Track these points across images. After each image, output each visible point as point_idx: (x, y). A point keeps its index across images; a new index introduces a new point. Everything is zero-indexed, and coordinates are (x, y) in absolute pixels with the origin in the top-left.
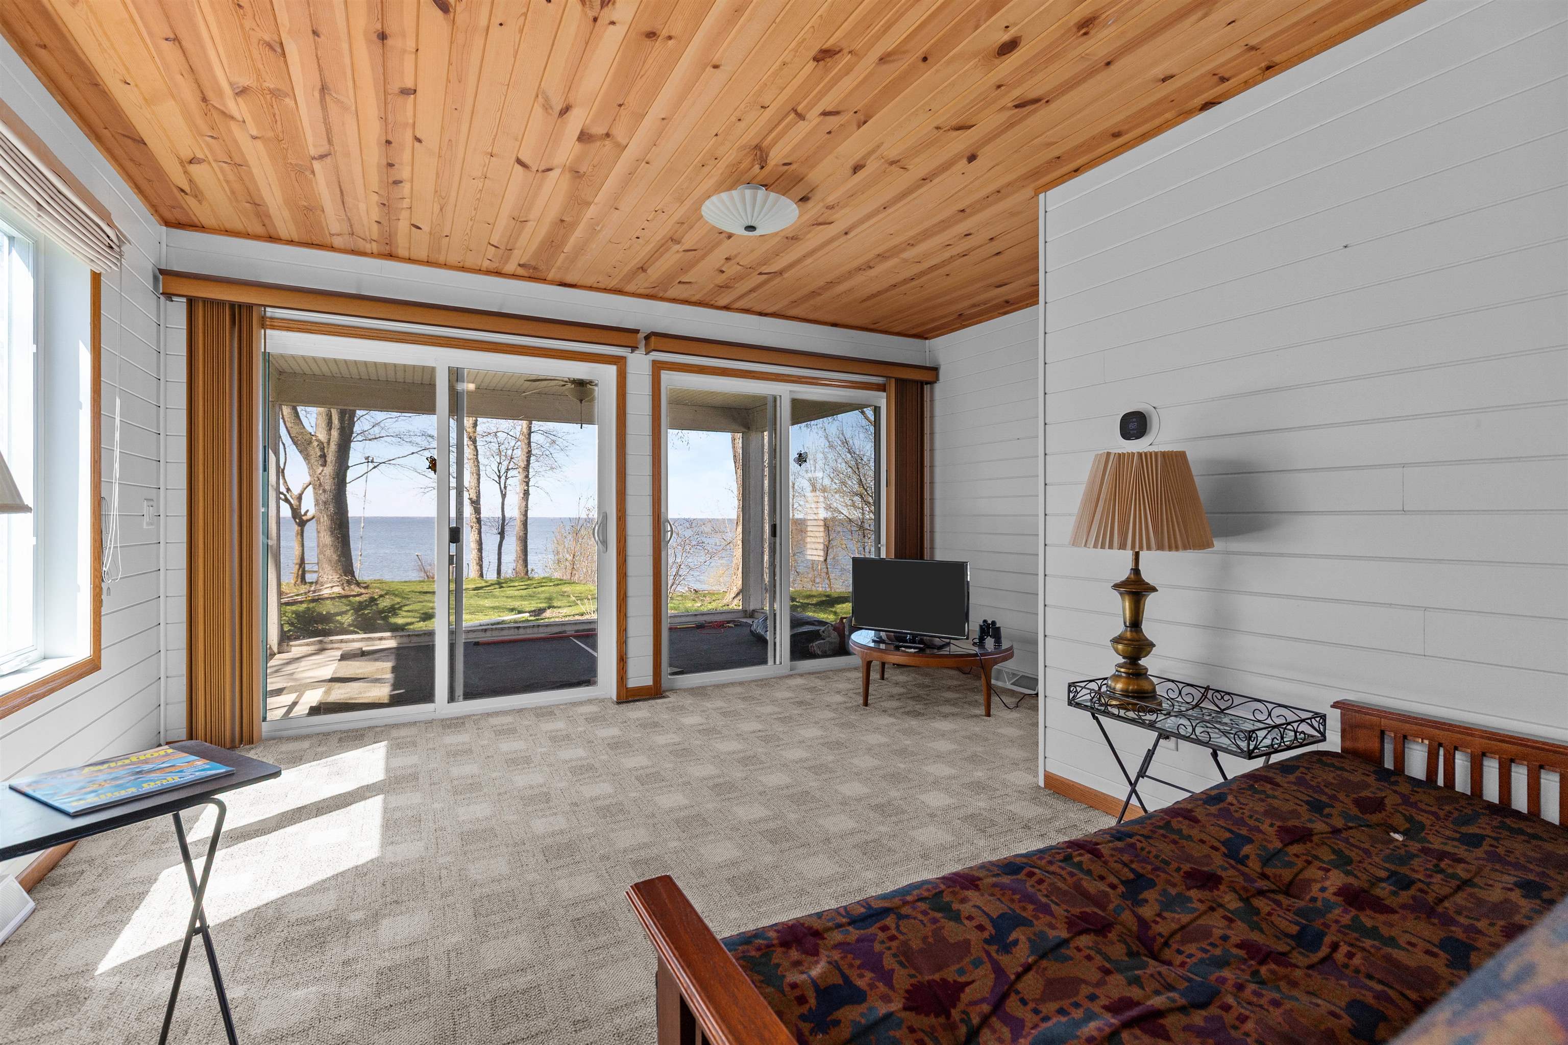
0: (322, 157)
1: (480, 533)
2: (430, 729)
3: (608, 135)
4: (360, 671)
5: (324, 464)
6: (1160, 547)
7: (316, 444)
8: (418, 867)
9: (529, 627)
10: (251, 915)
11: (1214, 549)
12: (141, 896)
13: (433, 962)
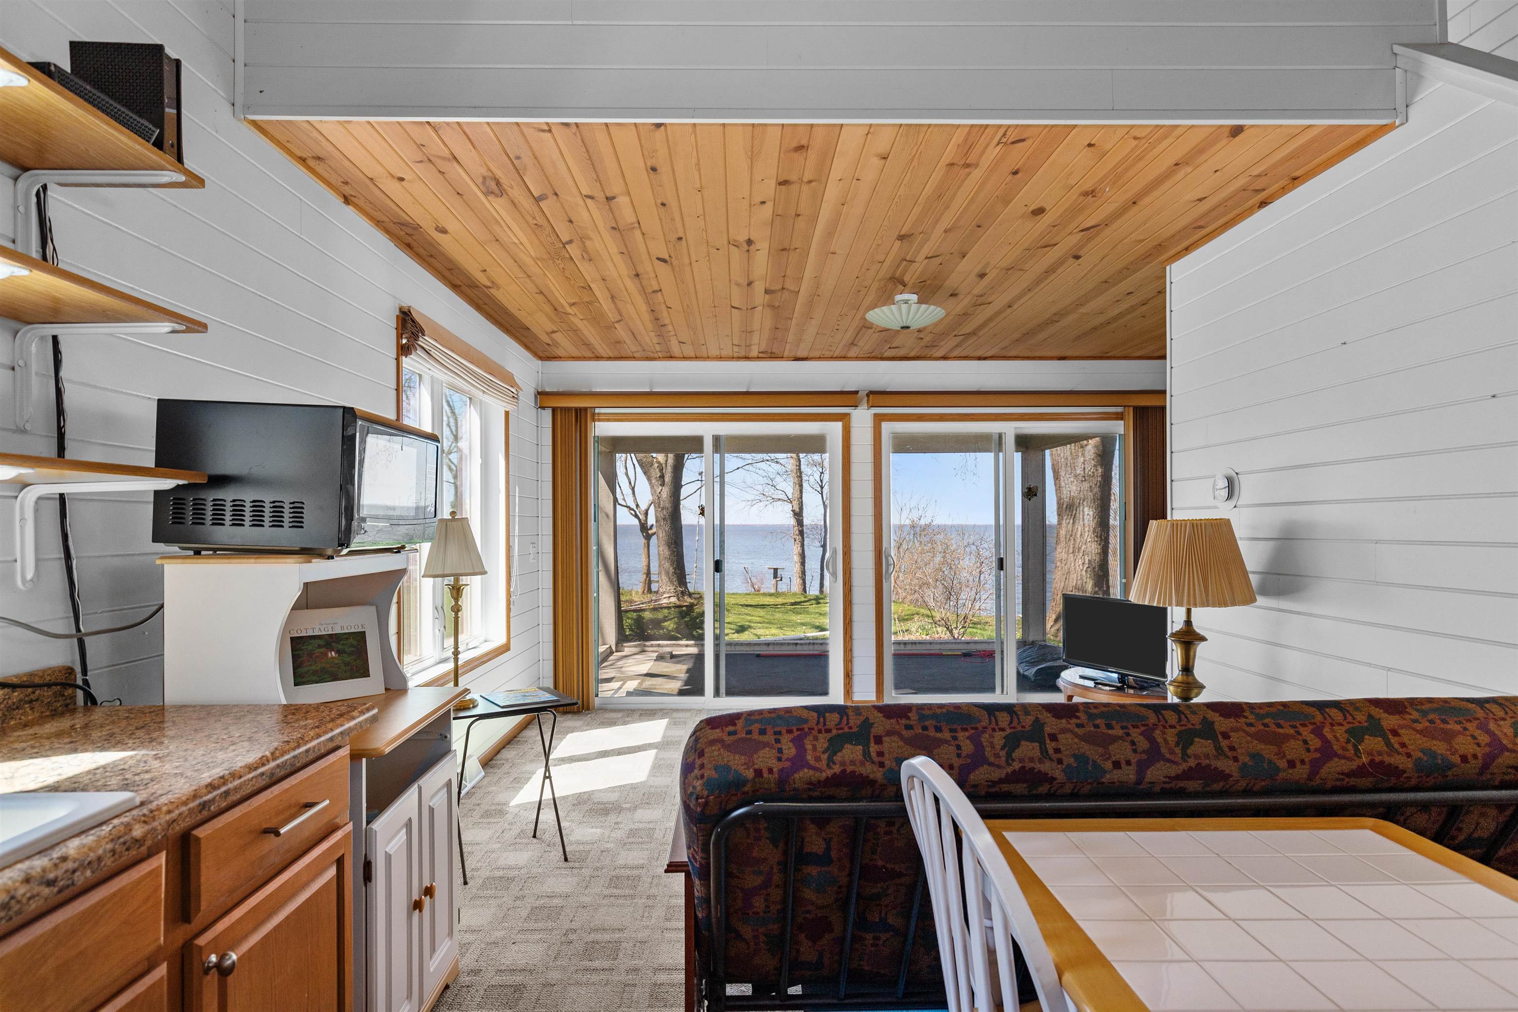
0: (618, 322)
1: (803, 546)
2: (699, 715)
3: (783, 289)
4: (666, 670)
5: (663, 484)
6: (1203, 605)
7: (656, 465)
8: (664, 790)
9: (806, 644)
10: (577, 796)
11: (1256, 604)
12: (529, 778)
13: (657, 831)
